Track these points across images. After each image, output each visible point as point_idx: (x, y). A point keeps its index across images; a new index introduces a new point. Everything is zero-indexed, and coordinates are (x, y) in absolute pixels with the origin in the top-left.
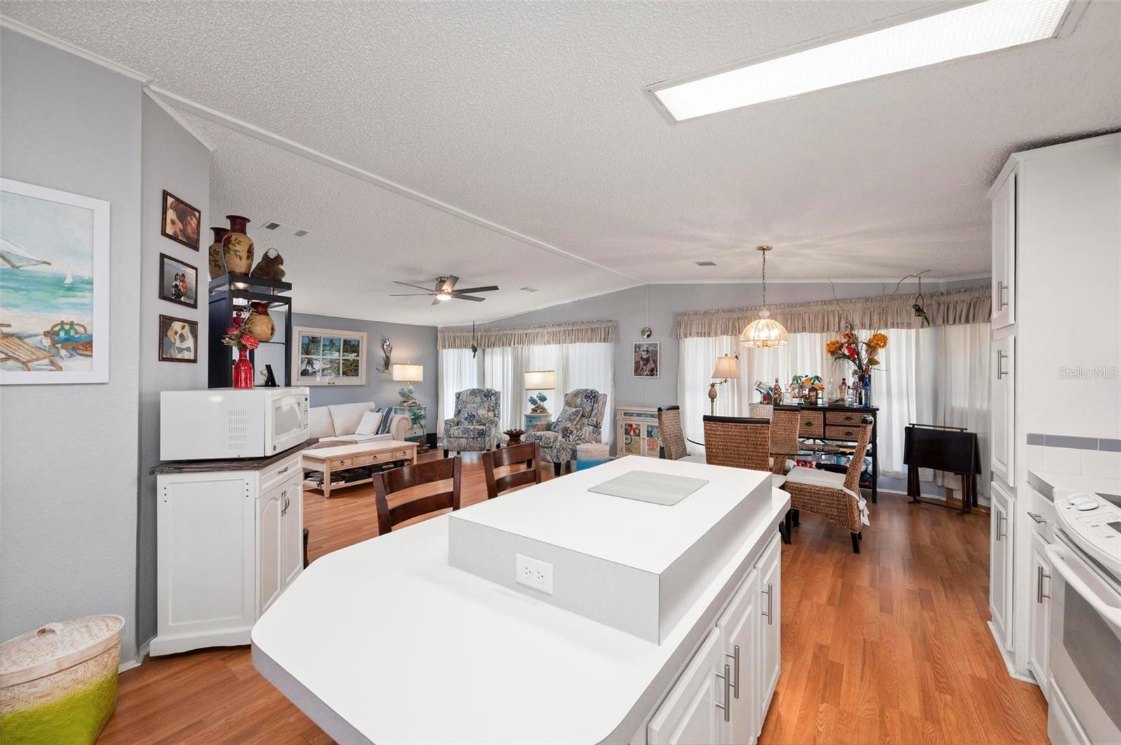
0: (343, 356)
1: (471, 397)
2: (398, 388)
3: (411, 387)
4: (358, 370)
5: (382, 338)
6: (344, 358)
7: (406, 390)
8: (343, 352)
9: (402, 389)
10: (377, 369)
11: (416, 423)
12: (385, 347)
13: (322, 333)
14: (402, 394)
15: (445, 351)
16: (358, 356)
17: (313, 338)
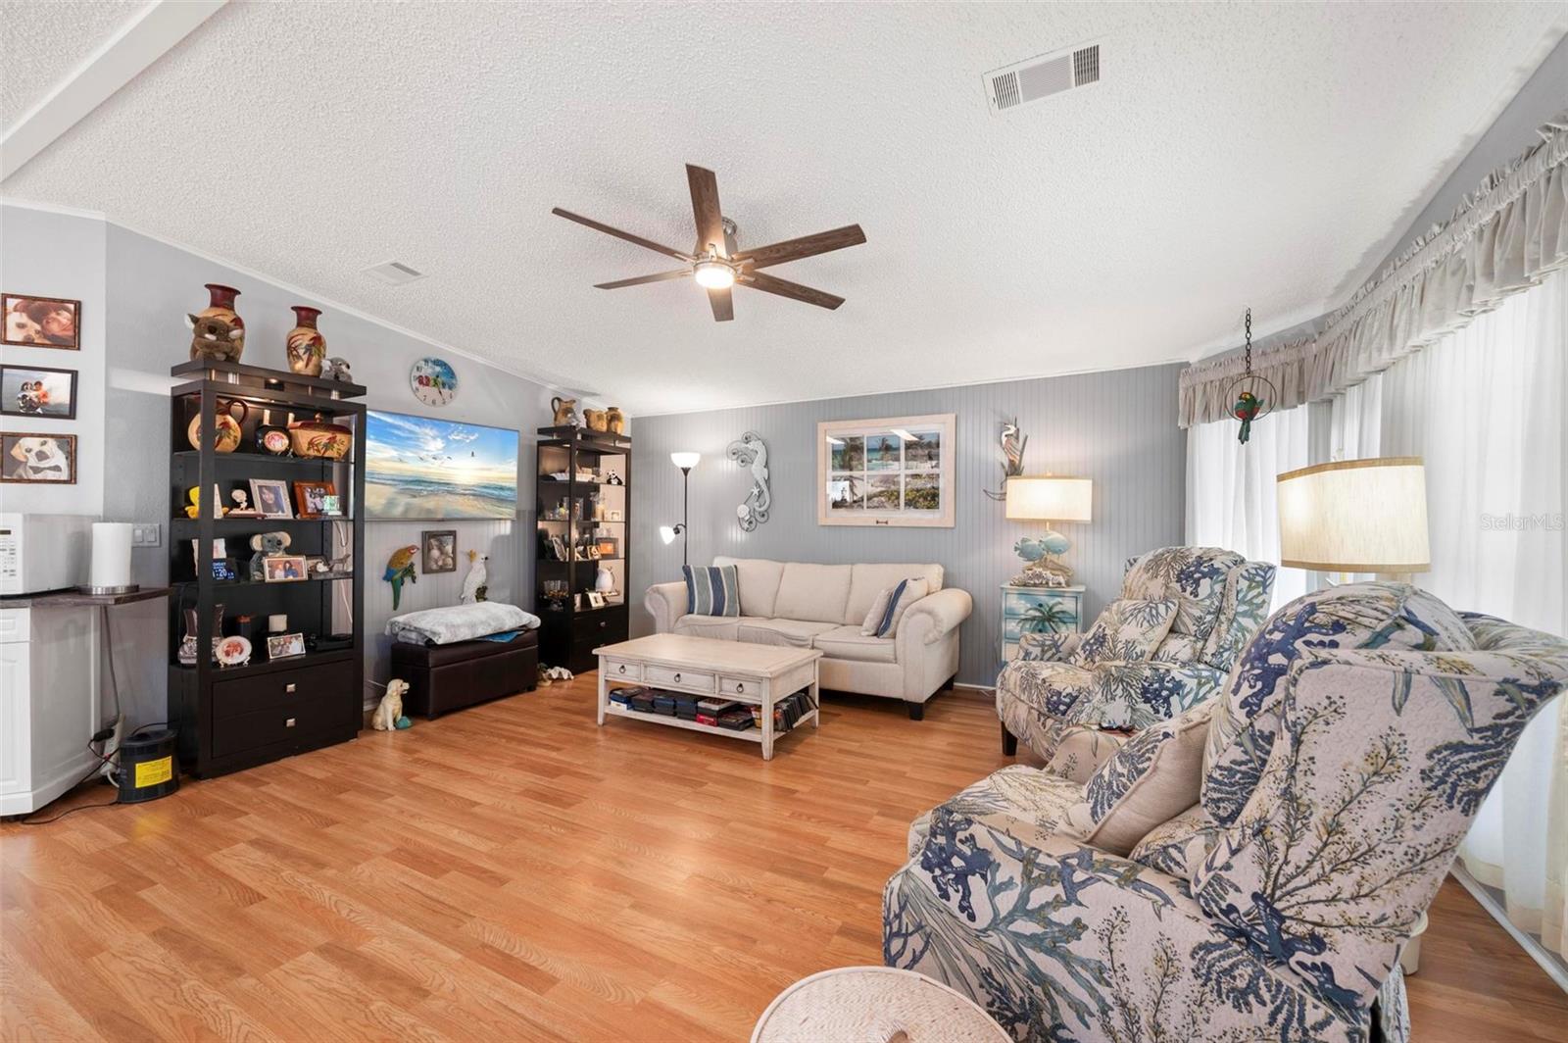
0: (907, 468)
1: (1145, 576)
2: (1017, 536)
3: (1055, 536)
4: (938, 495)
5: (999, 420)
6: (910, 472)
7: (1036, 543)
8: (906, 459)
9: (1024, 541)
10: (985, 491)
11: (1040, 631)
12: (1004, 439)
13: (867, 431)
14: (1024, 552)
15: (1206, 426)
16: (937, 466)
17: (852, 439)
